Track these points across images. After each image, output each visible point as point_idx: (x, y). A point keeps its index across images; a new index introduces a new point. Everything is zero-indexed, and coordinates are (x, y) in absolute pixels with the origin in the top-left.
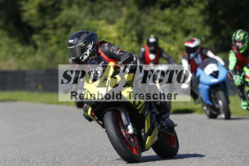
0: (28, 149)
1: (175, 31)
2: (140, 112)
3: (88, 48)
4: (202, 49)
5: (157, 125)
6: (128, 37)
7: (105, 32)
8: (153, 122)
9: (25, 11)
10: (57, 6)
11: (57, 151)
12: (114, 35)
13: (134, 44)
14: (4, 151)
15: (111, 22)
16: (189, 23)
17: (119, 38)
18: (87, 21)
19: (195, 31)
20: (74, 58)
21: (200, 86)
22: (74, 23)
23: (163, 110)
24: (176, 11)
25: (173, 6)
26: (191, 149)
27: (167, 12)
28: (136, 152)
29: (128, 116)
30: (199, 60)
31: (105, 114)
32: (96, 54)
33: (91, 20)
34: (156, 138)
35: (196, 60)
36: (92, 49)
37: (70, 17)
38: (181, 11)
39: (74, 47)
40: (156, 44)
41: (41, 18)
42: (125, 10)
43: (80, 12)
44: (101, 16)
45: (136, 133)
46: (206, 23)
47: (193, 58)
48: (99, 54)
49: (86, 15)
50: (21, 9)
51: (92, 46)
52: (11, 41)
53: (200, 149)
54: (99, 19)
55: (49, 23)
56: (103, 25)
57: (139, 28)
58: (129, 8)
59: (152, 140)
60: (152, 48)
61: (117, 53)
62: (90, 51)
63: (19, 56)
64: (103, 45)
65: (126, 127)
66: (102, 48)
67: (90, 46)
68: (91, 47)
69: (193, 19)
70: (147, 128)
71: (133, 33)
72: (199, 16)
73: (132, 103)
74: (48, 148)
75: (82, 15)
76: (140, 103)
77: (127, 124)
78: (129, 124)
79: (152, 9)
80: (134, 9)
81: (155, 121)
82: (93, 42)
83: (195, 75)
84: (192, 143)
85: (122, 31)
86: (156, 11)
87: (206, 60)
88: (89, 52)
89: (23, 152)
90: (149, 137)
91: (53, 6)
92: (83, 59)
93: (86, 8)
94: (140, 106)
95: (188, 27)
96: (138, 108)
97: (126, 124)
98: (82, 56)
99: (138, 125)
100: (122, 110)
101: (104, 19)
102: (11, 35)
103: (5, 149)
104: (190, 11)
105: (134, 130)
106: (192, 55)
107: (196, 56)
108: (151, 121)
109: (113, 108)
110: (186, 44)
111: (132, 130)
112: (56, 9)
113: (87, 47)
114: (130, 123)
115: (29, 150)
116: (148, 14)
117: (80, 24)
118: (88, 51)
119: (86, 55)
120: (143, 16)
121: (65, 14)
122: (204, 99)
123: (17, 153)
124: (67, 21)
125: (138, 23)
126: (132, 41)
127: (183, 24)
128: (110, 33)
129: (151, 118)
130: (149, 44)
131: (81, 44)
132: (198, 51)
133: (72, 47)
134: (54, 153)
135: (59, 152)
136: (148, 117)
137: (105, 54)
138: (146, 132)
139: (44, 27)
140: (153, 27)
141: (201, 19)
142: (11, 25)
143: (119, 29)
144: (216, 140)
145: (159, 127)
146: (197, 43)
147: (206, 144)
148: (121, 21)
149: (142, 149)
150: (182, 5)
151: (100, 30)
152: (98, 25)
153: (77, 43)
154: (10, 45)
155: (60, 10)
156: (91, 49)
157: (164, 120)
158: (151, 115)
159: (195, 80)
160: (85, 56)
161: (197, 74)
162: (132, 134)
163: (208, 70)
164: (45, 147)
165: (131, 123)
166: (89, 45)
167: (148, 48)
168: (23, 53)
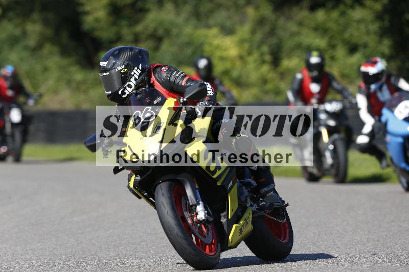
0: (91, 239)
1: (333, 47)
2: (219, 184)
3: (133, 75)
4: (389, 76)
5: (251, 205)
6: (256, 55)
7: (218, 47)
8: (243, 199)
9: (86, 13)
10: (139, 4)
11: (138, 243)
12: (233, 52)
13: (265, 68)
14: (52, 243)
15: (228, 31)
16: (356, 33)
17: (241, 58)
18: (188, 30)
19: (365, 46)
20: (110, 92)
21: (389, 138)
22: (168, 33)
23: (264, 180)
24: (335, 14)
25: (330, 5)
26: (359, 239)
27: (320, 15)
28: (210, 251)
29: (197, 189)
30: (385, 95)
31: (157, 187)
32: (146, 85)
33: (196, 28)
34: (250, 227)
35: (379, 95)
36: (139, 76)
37: (161, 23)
38: (343, 14)
39: (108, 73)
40: (320, 67)
41: (114, 24)
42: (250, 12)
43: (178, 14)
44: (211, 22)
45: (211, 219)
46: (383, 33)
47: (375, 92)
48: (152, 85)
49: (187, 20)
50: (80, 9)
51: (140, 72)
52: (65, 62)
53: (374, 240)
54: (209, 27)
55: (126, 32)
56: (215, 37)
57: (274, 41)
58: (257, 8)
59: (241, 231)
60: (315, 73)
61: (183, 84)
62: (136, 79)
63: (77, 87)
64: (158, 70)
65: (192, 209)
66: (156, 75)
67: (136, 72)
68: (138, 74)
69: (362, 27)
70: (232, 210)
71: (265, 49)
72: (372, 22)
73: (204, 168)
74: (124, 237)
75: (180, 20)
76: (218, 168)
77: (196, 203)
78: (198, 204)
79: (295, 9)
80: (267, 11)
81: (246, 197)
82: (140, 66)
83: (380, 120)
84: (360, 230)
85: (246, 45)
86: (302, 14)
87: (396, 94)
88: (135, 82)
89: (84, 244)
90: (234, 226)
91: (133, 5)
92: (125, 94)
93: (187, 9)
94: (218, 173)
95: (355, 40)
96: (215, 176)
97: (194, 204)
98: (122, 89)
99: (215, 204)
100: (186, 180)
101: (215, 25)
102: (65, 52)
103: (54, 240)
104: (358, 13)
105: (208, 214)
106: (373, 87)
107: (380, 88)
108: (239, 198)
109: (170, 177)
110: (363, 69)
111: (203, 214)
112: (138, 11)
113: (130, 73)
114: (200, 202)
115: (93, 241)
116: (289, 18)
117: (178, 35)
118: (133, 80)
119: (130, 86)
120: (281, 21)
121: (154, 18)
122: (396, 160)
123: (73, 245)
124: (155, 30)
125: (272, 32)
126: (263, 62)
127: (346, 36)
128: (226, 50)
129: (240, 193)
130: (310, 67)
131: (120, 69)
132: (384, 79)
133: (105, 74)
134: (134, 247)
135: (141, 244)
136: (234, 191)
137: (161, 84)
138: (229, 218)
139: (118, 39)
140: (297, 39)
141: (375, 27)
142: (65, 37)
143: (242, 42)
144: (400, 226)
145: (255, 207)
146: (381, 66)
147: (384, 231)
148: (244, 30)
149: (221, 246)
150: (345, 3)
151: (210, 44)
152: (206, 36)
153: (113, 67)
154: (62, 68)
155: (144, 11)
156: (137, 77)
157: (264, 196)
158: (239, 188)
159: (380, 129)
160: (128, 89)
161: (383, 119)
162: (204, 220)
163: (400, 112)
164: (119, 235)
165: (202, 201)
166: (134, 71)
167: (307, 74)
168: (84, 82)
